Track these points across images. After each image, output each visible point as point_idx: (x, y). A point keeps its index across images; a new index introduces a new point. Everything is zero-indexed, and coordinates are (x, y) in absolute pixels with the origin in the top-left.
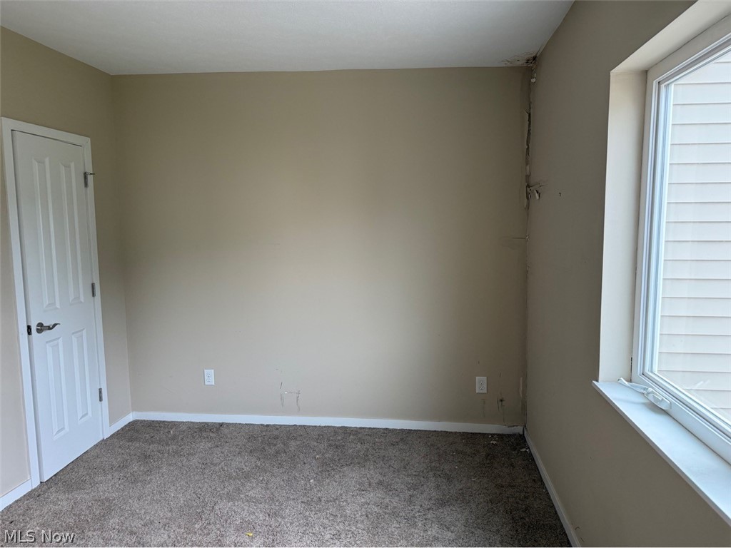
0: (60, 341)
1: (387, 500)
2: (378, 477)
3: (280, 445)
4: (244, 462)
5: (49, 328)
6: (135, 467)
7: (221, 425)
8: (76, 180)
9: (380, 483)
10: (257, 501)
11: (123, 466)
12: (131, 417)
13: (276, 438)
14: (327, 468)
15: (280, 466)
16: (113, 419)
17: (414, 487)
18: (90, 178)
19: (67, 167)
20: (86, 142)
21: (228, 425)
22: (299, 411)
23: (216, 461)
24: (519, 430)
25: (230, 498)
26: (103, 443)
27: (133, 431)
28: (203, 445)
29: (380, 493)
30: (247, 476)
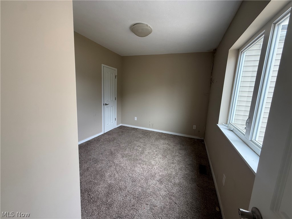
0: (109, 108)
1: (168, 147)
2: (167, 143)
3: (148, 134)
4: (141, 136)
5: (107, 105)
6: (120, 133)
7: (137, 128)
8: (114, 77)
9: (168, 144)
10: (142, 143)
11: (118, 133)
12: (121, 125)
13: (147, 132)
14: (157, 139)
15: (147, 137)
16: (117, 125)
17: (175, 146)
18: (117, 77)
19: (113, 74)
20: (116, 69)
21: (139, 129)
22: (153, 128)
23: (135, 134)
24: (203, 138)
25: (137, 141)
26: (115, 129)
27: (121, 127)
28: (133, 131)
29: (167, 145)
30: (141, 138)
